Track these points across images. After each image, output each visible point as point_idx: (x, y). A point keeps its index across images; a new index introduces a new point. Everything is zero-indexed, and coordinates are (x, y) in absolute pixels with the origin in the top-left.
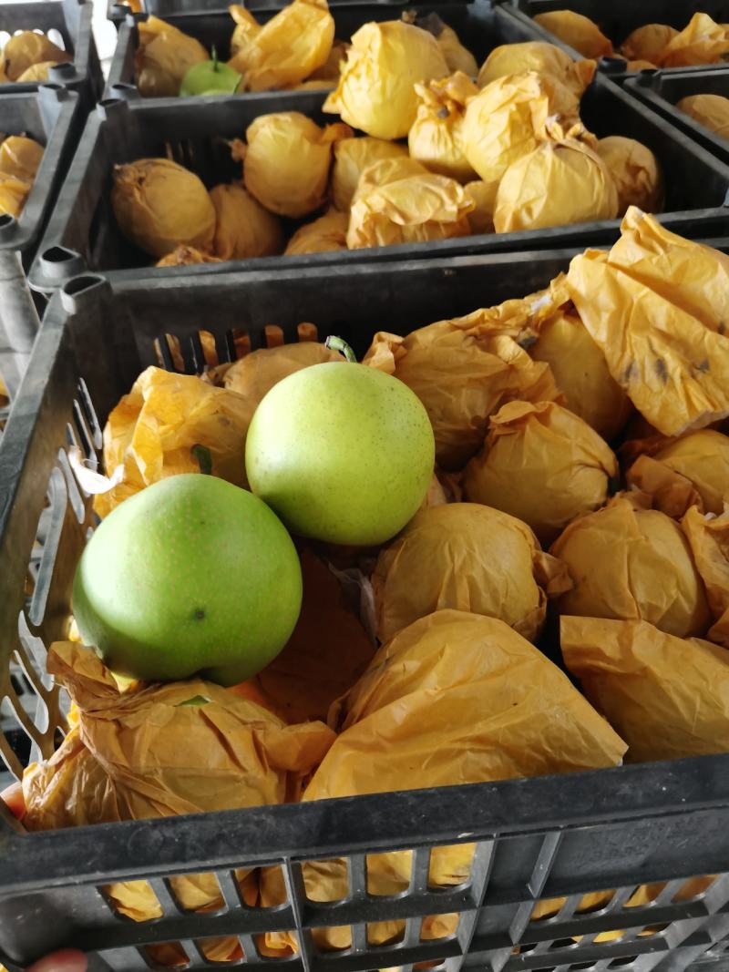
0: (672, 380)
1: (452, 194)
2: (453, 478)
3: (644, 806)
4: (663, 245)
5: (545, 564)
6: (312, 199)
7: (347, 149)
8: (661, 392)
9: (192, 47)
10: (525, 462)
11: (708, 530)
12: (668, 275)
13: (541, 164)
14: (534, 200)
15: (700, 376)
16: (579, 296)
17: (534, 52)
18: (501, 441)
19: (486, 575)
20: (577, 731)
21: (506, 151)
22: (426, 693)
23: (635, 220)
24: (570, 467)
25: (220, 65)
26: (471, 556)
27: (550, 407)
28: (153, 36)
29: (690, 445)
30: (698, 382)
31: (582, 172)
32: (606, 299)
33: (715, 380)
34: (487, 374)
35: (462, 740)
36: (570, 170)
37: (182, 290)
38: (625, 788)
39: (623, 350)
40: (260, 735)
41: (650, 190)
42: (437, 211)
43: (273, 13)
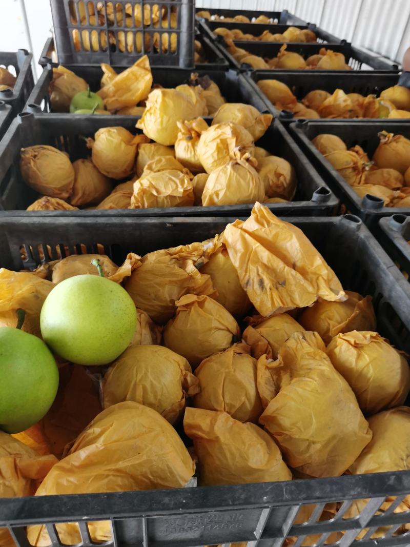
0: (266, 289)
1: (182, 183)
2: (158, 329)
3: (172, 509)
4: (268, 223)
5: (189, 379)
6: (125, 171)
7: (144, 149)
8: (261, 295)
9: (80, 83)
10: (189, 325)
11: (267, 368)
12: (270, 237)
13: (225, 173)
14: (220, 190)
15: (280, 288)
16: (228, 243)
17: (239, 110)
18: (180, 313)
19: (152, 385)
20: (166, 468)
21: (215, 161)
22: (97, 447)
23: (258, 209)
24: (210, 330)
25: (92, 94)
26: (146, 374)
27: (206, 298)
28: (60, 75)
29: (271, 323)
30: (279, 291)
31: (244, 178)
32: (240, 246)
33: (287, 291)
34: (179, 279)
35: (110, 470)
36: (238, 176)
37: (33, 224)
38: (166, 500)
39: (246, 272)
40: (18, 461)
41: (285, 185)
42: (173, 191)
43: (124, 68)
